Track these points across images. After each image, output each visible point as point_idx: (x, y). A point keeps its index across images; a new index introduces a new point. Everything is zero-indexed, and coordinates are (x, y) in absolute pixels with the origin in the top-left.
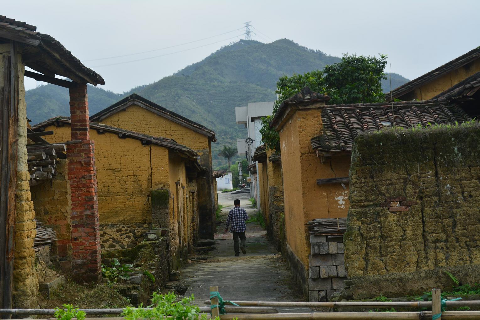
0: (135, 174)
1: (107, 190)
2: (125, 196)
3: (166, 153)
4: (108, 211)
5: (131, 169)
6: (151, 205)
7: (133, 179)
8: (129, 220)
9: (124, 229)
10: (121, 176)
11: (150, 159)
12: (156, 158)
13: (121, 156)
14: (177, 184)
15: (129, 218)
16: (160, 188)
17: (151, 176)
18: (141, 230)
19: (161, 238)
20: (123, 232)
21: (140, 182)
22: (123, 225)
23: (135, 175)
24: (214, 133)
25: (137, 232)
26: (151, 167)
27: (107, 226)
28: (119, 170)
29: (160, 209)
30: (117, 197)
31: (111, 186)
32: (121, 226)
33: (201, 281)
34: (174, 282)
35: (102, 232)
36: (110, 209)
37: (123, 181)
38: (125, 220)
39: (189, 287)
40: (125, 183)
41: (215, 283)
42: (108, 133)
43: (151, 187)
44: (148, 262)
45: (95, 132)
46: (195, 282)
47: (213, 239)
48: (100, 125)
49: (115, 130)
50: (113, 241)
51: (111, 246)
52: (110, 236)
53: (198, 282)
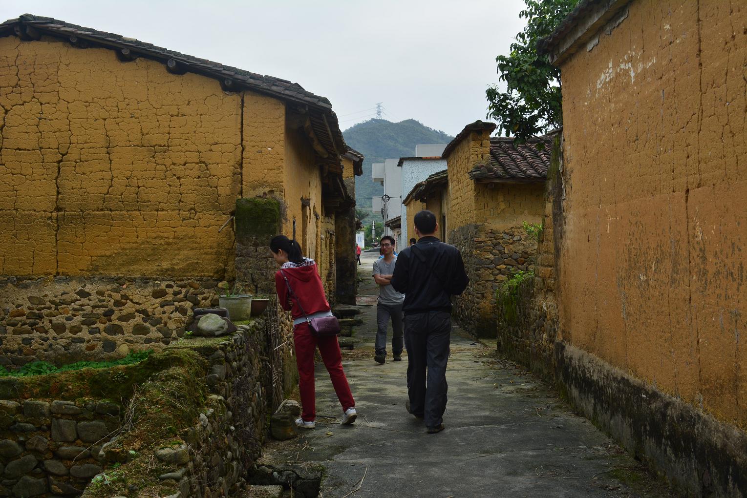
0: (203, 160)
1: (135, 195)
2: (177, 212)
3: (281, 112)
5: (194, 148)
6: (236, 235)
7: (196, 172)
8: (184, 270)
9: (170, 291)
10: (168, 162)
11: (240, 126)
12: (256, 124)
13: (172, 116)
14: (305, 203)
15: (185, 264)
16: (261, 194)
17: (241, 165)
18: (211, 294)
19: (246, 326)
20: (169, 298)
21: (214, 179)
22: (170, 280)
23: (204, 163)
24: (362, 156)
25: (203, 299)
26: (242, 144)
27: (132, 281)
28: (166, 148)
29: (256, 245)
30: (156, 212)
31: (144, 186)
32: (164, 282)
33: (357, 449)
34: (282, 444)
35: (117, 296)
36: (139, 240)
37: (174, 175)
38: (174, 268)
39: (324, 482)
40: (178, 181)
41: (401, 465)
42: (142, 59)
43: (241, 193)
44: (157, 444)
45: (112, 55)
46: (340, 452)
47: (355, 304)
48: (125, 40)
49: (160, 52)
50: (143, 318)
51: (139, 330)
52: (138, 307)
53: (347, 450)
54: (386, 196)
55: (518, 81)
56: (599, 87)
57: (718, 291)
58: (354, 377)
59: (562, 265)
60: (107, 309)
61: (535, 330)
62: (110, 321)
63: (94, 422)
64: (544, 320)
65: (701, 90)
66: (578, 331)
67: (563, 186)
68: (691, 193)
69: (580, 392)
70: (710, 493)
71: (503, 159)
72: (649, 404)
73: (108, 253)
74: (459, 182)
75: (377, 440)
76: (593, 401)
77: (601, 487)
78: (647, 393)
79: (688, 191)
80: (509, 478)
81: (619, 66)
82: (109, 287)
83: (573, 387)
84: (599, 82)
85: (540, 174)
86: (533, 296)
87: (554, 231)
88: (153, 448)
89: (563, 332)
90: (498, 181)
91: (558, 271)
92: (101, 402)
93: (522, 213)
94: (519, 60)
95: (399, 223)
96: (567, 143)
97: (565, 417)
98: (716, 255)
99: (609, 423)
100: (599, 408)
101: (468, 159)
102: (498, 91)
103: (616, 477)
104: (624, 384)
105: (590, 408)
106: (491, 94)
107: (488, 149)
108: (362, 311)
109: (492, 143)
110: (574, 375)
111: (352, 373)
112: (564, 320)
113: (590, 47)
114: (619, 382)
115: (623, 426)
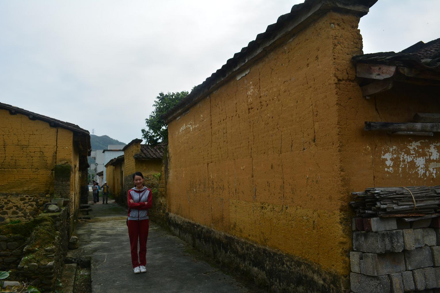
0: (42, 151)
1: (14, 163)
2: (31, 169)
3: (71, 135)
4: (14, 181)
5: (38, 146)
6: (54, 178)
7: (39, 155)
8: (33, 191)
9: (27, 198)
10: (28, 151)
11: (56, 139)
12: (62, 139)
13: (30, 135)
14: (75, 166)
15: (33, 188)
16: (64, 163)
17: (56, 153)
18: (43, 199)
19: (63, 209)
20: (27, 201)
21: (46, 158)
22: (27, 194)
23: (42, 152)
25: (40, 201)
26: (56, 145)
27: (12, 195)
28: (27, 146)
29: (62, 181)
30: (22, 170)
31: (18, 160)
32: (25, 195)
33: (101, 250)
34: (73, 251)
35: (6, 200)
36: (15, 180)
37: (30, 156)
38: (29, 190)
39: (92, 261)
40: (31, 158)
41: (117, 254)
42: (20, 114)
43: (56, 163)
44: (45, 246)
45: (8, 112)
46: (95, 252)
47: (87, 204)
48: (13, 107)
49: (27, 112)
50: (16, 209)
51: (14, 213)
52: (14, 204)
53: (98, 251)
54: (96, 163)
55: (153, 127)
56: (181, 131)
57: (217, 193)
58: (94, 228)
59: (168, 187)
60: (1, 205)
61: (158, 210)
62: (3, 210)
63: (14, 243)
64: (161, 206)
65: (212, 135)
66: (174, 208)
67: (168, 162)
68: (209, 164)
69: (174, 228)
70: (216, 253)
71: (145, 152)
72: (197, 229)
73: (3, 184)
74: (129, 159)
75: (107, 247)
76: (179, 230)
77: (184, 255)
78: (196, 226)
79: (208, 164)
80: (154, 255)
81: (187, 126)
82: (2, 197)
83: (172, 227)
84: (180, 130)
85: (158, 157)
86: (157, 198)
87: (165, 176)
88: (43, 248)
89: (168, 209)
90: (143, 159)
91: (166, 189)
92: (16, 235)
93: (151, 170)
94: (153, 121)
95: (102, 174)
96: (170, 148)
97: (169, 236)
98: (216, 183)
99: (184, 237)
100: (181, 232)
101: (133, 151)
102: (145, 130)
103: (188, 252)
104: (189, 224)
105: (178, 233)
106: (143, 131)
107: (140, 148)
108: (91, 206)
109: (141, 146)
110: (172, 223)
111: (93, 227)
112: (168, 205)
113: (178, 119)
114: (187, 223)
115: (189, 237)
